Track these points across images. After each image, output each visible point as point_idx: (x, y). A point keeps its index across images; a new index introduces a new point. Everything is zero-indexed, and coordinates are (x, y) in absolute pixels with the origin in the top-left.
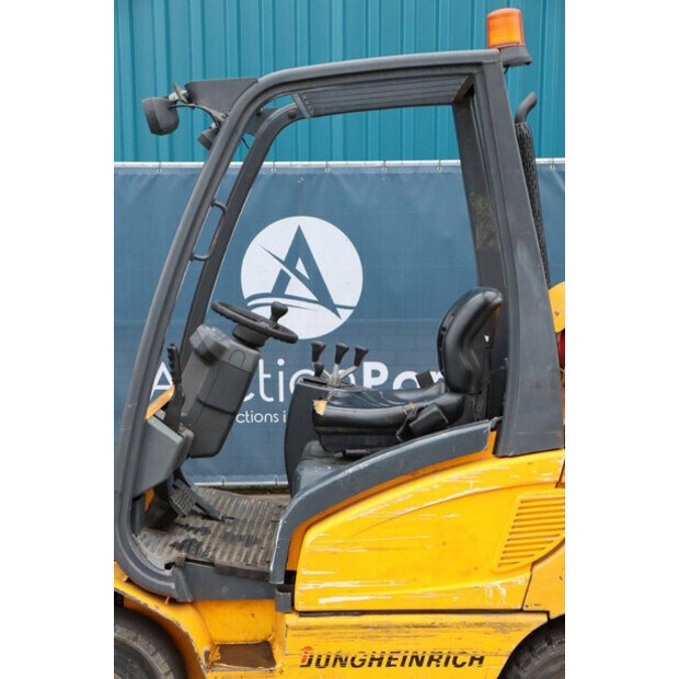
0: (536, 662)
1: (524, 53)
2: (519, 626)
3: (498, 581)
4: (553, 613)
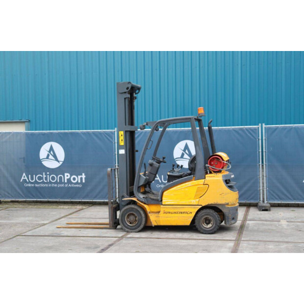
1: (204, 114)
2: (197, 208)
3: (194, 200)
4: (203, 205)
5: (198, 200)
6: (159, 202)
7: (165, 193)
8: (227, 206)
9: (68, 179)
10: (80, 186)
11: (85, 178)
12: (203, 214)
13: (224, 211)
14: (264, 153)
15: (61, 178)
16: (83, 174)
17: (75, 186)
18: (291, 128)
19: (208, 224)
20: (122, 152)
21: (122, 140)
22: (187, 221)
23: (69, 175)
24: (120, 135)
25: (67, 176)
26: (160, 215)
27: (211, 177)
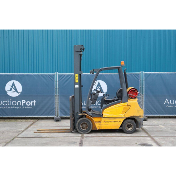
0: (125, 122)
2: (124, 119)
3: (122, 114)
4: (127, 117)
5: (124, 114)
6: (101, 116)
7: (104, 110)
8: (140, 117)
9: (24, 104)
10: (32, 108)
11: (35, 103)
12: (127, 122)
13: (138, 120)
14: (143, 88)
15: (19, 103)
16: (35, 100)
17: (29, 108)
18: (158, 74)
19: (129, 128)
20: (77, 86)
21: (77, 80)
22: (117, 126)
23: (25, 101)
24: (76, 76)
25: (24, 102)
26: (102, 124)
27: (132, 101)
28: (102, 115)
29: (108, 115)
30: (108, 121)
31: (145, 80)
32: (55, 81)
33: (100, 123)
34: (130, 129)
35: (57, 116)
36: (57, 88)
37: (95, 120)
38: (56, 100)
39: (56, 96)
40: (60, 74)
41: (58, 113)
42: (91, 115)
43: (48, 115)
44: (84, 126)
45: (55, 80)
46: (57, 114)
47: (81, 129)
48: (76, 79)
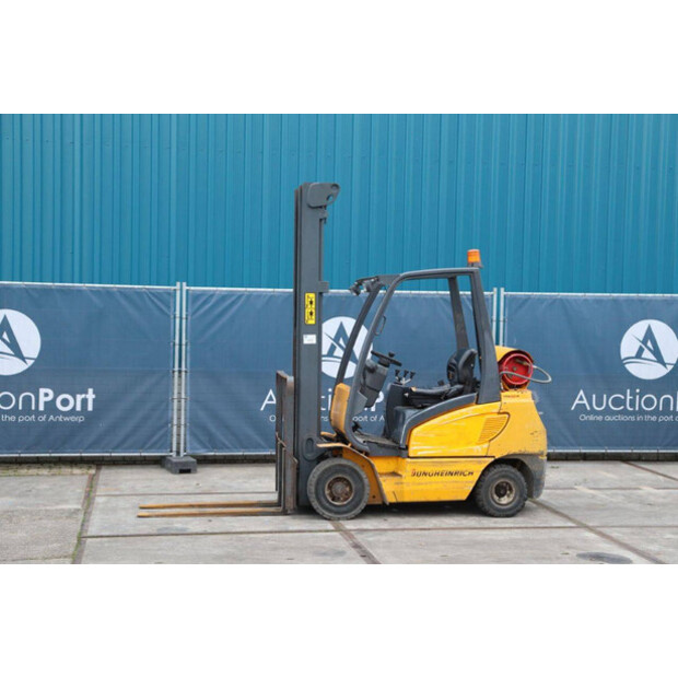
0: (490, 474)
28: (407, 448)
29: (428, 450)
30: (428, 470)
31: (510, 320)
32: (175, 317)
33: (396, 479)
34: (505, 500)
35: (178, 453)
36: (180, 345)
37: (381, 465)
38: (176, 391)
39: (176, 374)
40: (192, 288)
41: (180, 441)
42: (366, 448)
43: (142, 447)
44: (339, 491)
45: (175, 310)
46: (178, 444)
47: (328, 501)
48: (308, 311)
